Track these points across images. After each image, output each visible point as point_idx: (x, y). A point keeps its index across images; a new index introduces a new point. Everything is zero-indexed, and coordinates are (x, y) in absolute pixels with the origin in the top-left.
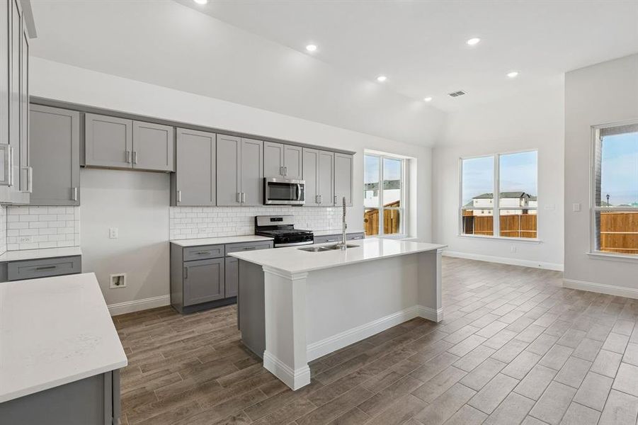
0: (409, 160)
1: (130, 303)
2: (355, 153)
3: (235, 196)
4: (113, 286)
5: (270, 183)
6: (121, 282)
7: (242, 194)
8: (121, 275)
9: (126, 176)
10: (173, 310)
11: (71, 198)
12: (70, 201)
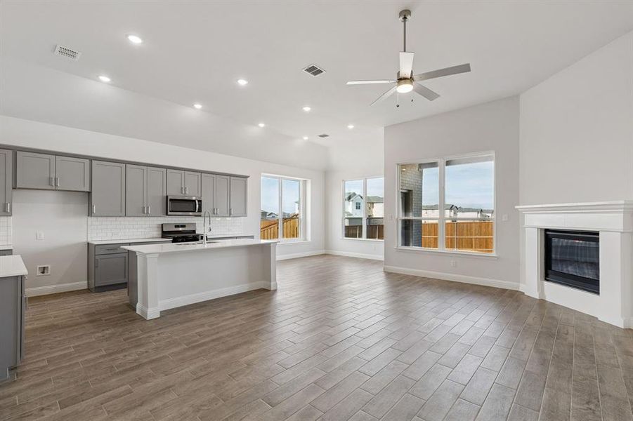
0: (305, 181)
1: (54, 286)
2: (248, 177)
3: (141, 209)
4: (39, 273)
5: (171, 200)
6: (46, 271)
7: (148, 208)
8: (46, 266)
9: (51, 196)
10: (89, 290)
11: (5, 210)
12: (4, 213)
